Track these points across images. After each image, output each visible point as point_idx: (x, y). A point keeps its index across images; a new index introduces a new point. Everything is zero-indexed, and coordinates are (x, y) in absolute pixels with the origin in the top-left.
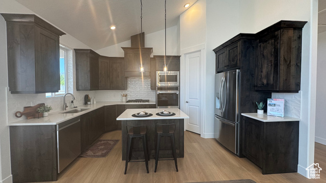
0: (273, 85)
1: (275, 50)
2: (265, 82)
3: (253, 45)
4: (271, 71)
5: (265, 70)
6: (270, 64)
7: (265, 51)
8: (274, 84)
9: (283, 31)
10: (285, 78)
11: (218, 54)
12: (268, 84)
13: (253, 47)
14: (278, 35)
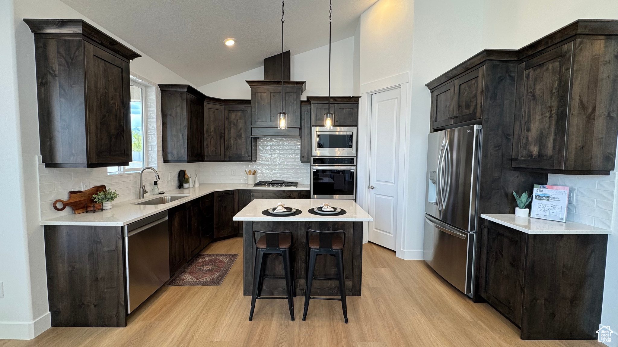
0: (552, 157)
1: (560, 84)
2: (535, 150)
3: (513, 74)
4: (549, 127)
5: (535, 127)
6: (548, 114)
7: (538, 87)
8: (556, 157)
9: (581, 43)
10: (579, 144)
11: (436, 93)
12: (540, 155)
13: (512, 79)
14: (569, 51)
